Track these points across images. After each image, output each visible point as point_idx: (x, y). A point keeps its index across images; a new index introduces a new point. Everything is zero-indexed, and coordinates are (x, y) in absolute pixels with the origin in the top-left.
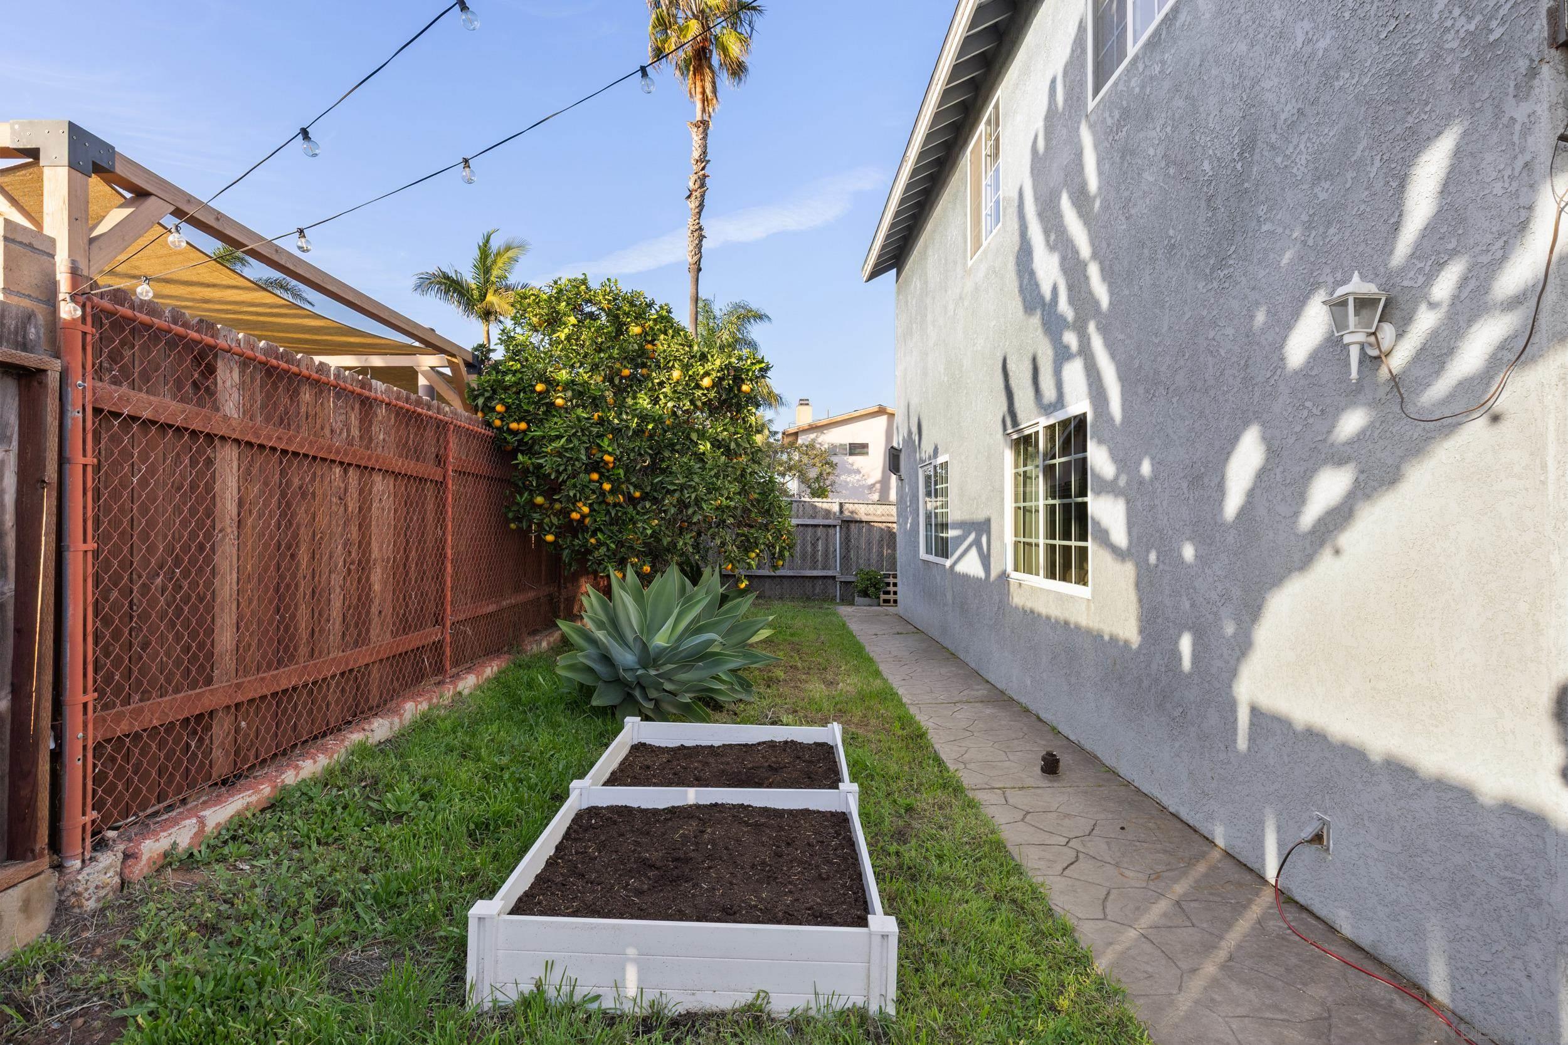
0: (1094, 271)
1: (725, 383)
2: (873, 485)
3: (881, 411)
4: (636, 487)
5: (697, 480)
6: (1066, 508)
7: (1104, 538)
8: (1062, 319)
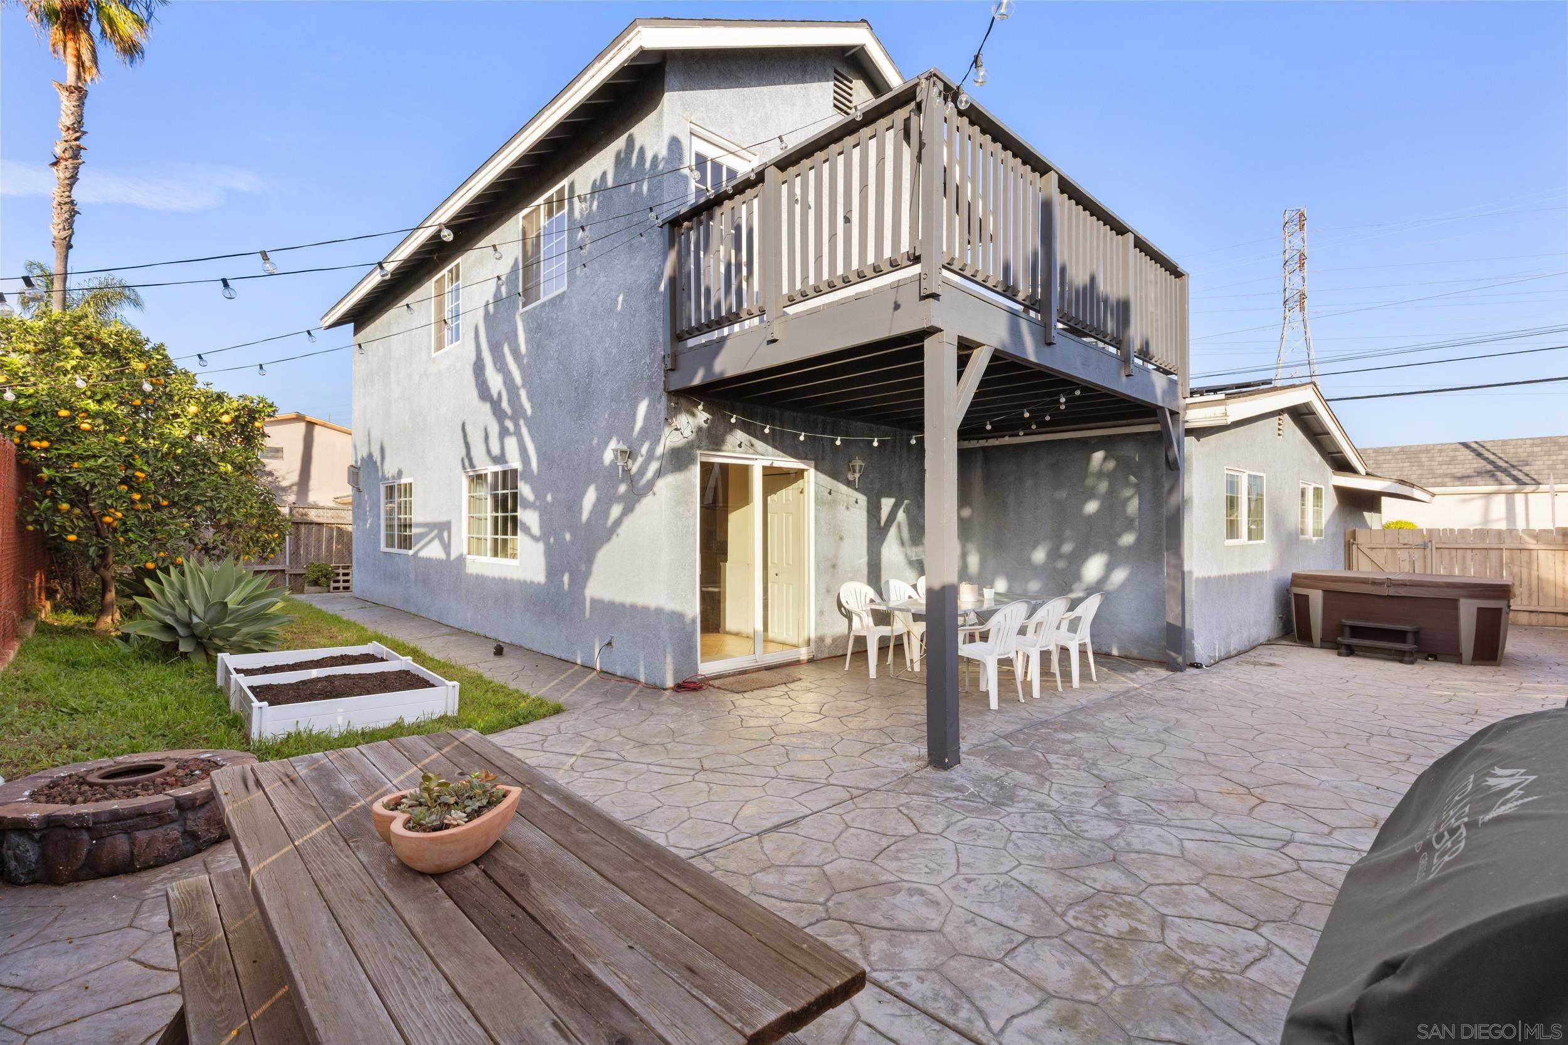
0: (523, 394)
1: (241, 420)
2: (290, 487)
3: (299, 418)
4: (164, 497)
5: (225, 493)
6: (505, 519)
7: (527, 531)
8: (504, 412)
